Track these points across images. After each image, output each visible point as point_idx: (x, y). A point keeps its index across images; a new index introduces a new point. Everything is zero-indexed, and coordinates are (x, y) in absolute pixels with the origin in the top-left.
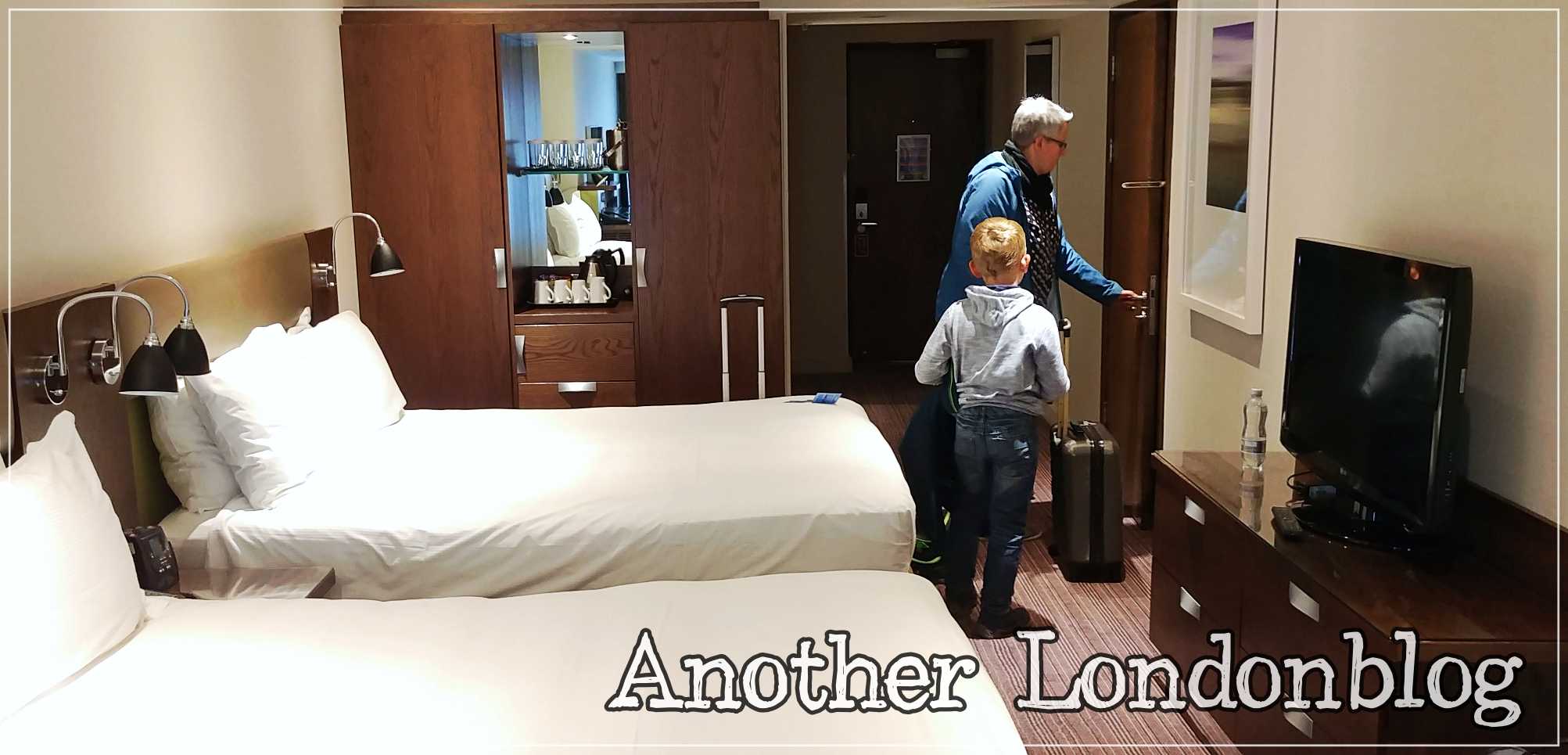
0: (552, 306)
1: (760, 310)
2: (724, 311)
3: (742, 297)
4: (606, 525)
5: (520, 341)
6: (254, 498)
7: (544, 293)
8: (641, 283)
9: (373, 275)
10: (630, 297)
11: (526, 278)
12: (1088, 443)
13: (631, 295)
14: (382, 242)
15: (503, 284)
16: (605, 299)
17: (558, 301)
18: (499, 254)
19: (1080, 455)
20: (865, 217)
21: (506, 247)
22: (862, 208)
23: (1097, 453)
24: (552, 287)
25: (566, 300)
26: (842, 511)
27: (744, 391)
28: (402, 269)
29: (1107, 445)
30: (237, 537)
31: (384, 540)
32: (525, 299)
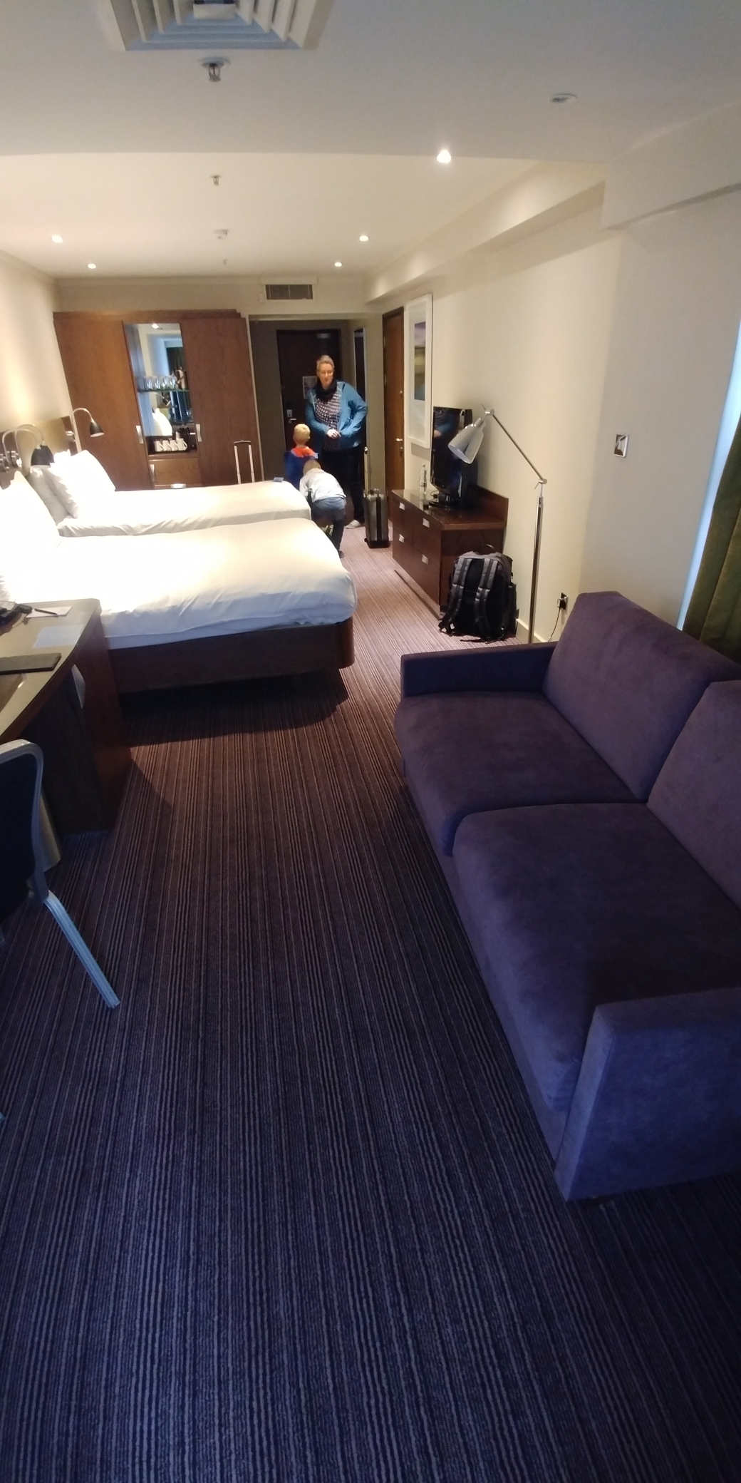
0: (163, 452)
1: (250, 446)
2: (235, 447)
3: (242, 441)
4: (203, 519)
5: (152, 467)
6: (75, 515)
7: (159, 446)
8: (200, 439)
9: (92, 436)
10: (195, 448)
11: (151, 441)
12: (375, 496)
13: (195, 446)
14: (93, 421)
15: (142, 442)
16: (185, 448)
17: (165, 450)
18: (138, 428)
19: (373, 501)
20: (291, 416)
21: (141, 425)
22: (289, 412)
23: (378, 500)
24: (162, 444)
25: (169, 449)
26: (285, 510)
27: (246, 479)
28: (102, 432)
29: (382, 496)
30: (73, 528)
31: (126, 527)
32: (152, 449)
